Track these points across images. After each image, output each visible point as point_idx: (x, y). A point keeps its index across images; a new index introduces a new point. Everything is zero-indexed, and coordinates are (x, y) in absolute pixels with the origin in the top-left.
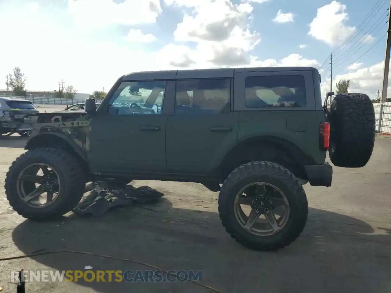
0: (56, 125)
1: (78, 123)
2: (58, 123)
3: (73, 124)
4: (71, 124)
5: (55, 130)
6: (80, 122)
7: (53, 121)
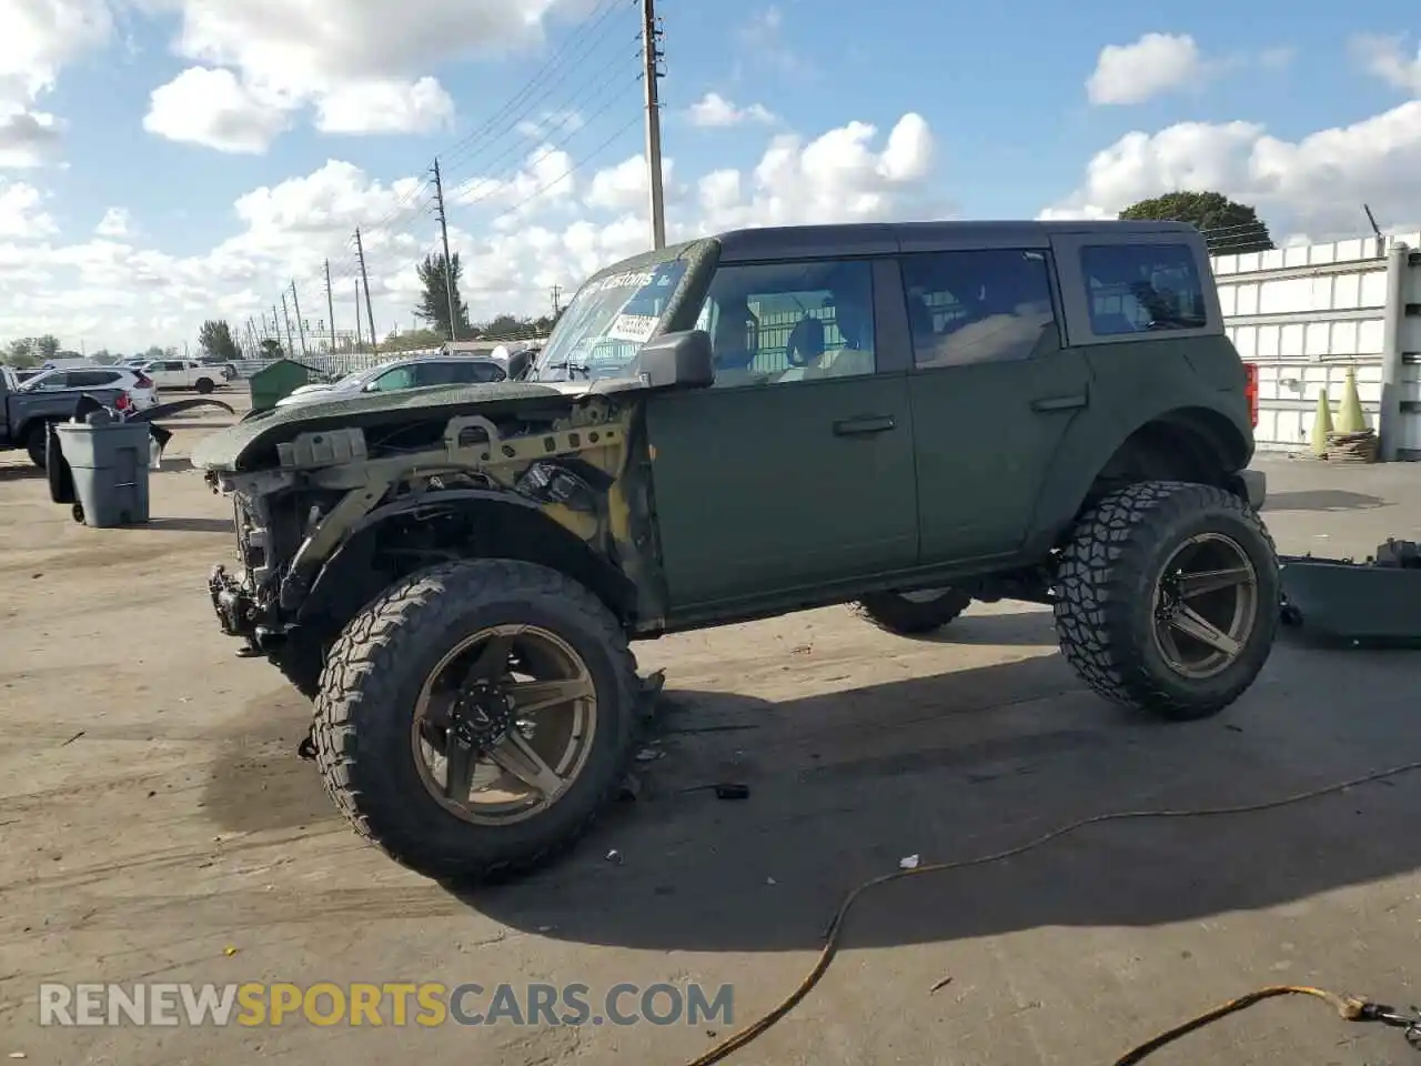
0: (469, 457)
1: (574, 440)
2: (480, 448)
3: (550, 444)
4: (543, 445)
5: (465, 478)
6: (584, 434)
7: (455, 442)
